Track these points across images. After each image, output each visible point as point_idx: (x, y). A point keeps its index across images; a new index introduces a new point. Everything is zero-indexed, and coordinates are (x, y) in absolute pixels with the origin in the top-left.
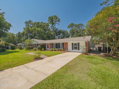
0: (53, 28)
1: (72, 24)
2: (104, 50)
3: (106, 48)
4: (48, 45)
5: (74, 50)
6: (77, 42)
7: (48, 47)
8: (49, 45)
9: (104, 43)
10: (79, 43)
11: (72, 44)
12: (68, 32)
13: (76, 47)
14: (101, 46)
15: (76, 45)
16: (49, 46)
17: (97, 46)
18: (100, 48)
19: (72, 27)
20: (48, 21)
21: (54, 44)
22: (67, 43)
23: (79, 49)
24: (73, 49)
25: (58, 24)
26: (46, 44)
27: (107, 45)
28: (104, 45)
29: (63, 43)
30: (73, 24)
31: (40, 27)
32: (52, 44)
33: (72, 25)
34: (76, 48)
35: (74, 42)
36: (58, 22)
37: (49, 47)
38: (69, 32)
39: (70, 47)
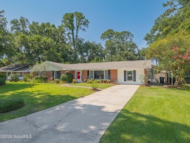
0: (73, 38)
1: (109, 30)
2: (168, 82)
3: (170, 78)
4: (79, 73)
5: (128, 82)
6: (132, 69)
7: (79, 77)
8: (81, 73)
9: (168, 72)
10: (135, 71)
11: (125, 71)
12: (102, 48)
13: (130, 76)
14: (163, 76)
15: (130, 73)
16: (81, 75)
17: (157, 77)
18: (162, 79)
19: (111, 36)
20: (62, 21)
21: (92, 72)
22: (116, 71)
23: (135, 80)
24: (125, 80)
25: (84, 30)
26: (74, 71)
27: (172, 74)
28: (167, 74)
29: (109, 71)
30: (112, 30)
31: (47, 34)
32: (88, 71)
33: (109, 34)
34: (130, 79)
35: (128, 70)
36: (82, 26)
37: (81, 78)
38: (104, 47)
39: (121, 77)
